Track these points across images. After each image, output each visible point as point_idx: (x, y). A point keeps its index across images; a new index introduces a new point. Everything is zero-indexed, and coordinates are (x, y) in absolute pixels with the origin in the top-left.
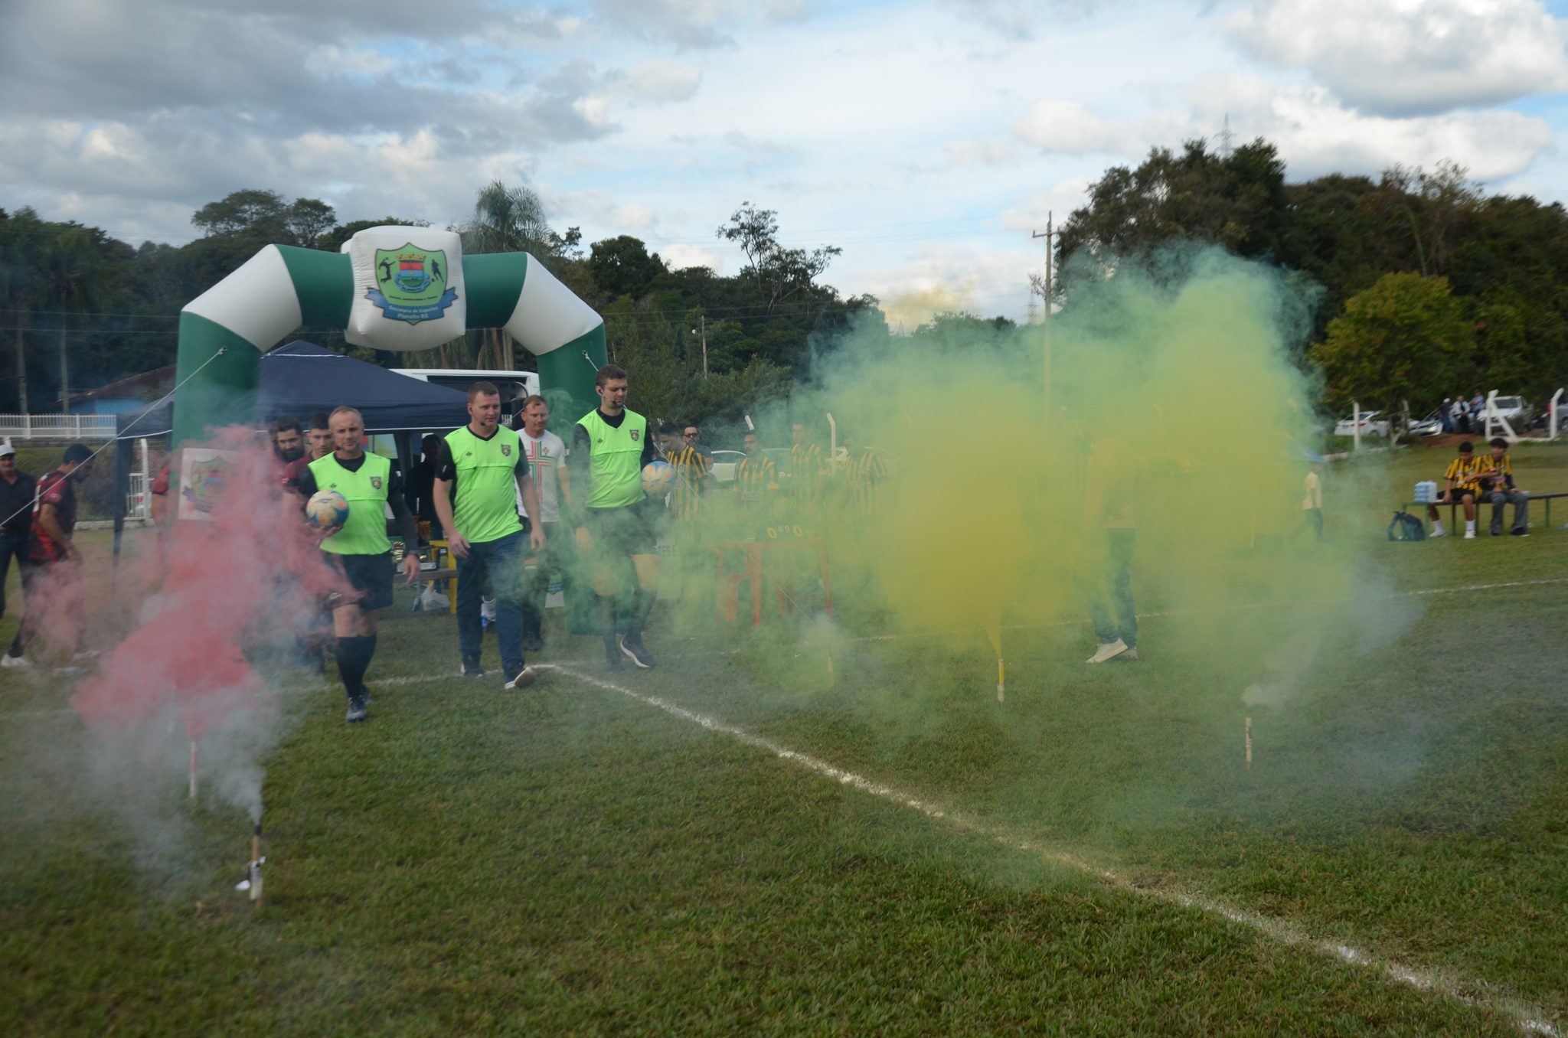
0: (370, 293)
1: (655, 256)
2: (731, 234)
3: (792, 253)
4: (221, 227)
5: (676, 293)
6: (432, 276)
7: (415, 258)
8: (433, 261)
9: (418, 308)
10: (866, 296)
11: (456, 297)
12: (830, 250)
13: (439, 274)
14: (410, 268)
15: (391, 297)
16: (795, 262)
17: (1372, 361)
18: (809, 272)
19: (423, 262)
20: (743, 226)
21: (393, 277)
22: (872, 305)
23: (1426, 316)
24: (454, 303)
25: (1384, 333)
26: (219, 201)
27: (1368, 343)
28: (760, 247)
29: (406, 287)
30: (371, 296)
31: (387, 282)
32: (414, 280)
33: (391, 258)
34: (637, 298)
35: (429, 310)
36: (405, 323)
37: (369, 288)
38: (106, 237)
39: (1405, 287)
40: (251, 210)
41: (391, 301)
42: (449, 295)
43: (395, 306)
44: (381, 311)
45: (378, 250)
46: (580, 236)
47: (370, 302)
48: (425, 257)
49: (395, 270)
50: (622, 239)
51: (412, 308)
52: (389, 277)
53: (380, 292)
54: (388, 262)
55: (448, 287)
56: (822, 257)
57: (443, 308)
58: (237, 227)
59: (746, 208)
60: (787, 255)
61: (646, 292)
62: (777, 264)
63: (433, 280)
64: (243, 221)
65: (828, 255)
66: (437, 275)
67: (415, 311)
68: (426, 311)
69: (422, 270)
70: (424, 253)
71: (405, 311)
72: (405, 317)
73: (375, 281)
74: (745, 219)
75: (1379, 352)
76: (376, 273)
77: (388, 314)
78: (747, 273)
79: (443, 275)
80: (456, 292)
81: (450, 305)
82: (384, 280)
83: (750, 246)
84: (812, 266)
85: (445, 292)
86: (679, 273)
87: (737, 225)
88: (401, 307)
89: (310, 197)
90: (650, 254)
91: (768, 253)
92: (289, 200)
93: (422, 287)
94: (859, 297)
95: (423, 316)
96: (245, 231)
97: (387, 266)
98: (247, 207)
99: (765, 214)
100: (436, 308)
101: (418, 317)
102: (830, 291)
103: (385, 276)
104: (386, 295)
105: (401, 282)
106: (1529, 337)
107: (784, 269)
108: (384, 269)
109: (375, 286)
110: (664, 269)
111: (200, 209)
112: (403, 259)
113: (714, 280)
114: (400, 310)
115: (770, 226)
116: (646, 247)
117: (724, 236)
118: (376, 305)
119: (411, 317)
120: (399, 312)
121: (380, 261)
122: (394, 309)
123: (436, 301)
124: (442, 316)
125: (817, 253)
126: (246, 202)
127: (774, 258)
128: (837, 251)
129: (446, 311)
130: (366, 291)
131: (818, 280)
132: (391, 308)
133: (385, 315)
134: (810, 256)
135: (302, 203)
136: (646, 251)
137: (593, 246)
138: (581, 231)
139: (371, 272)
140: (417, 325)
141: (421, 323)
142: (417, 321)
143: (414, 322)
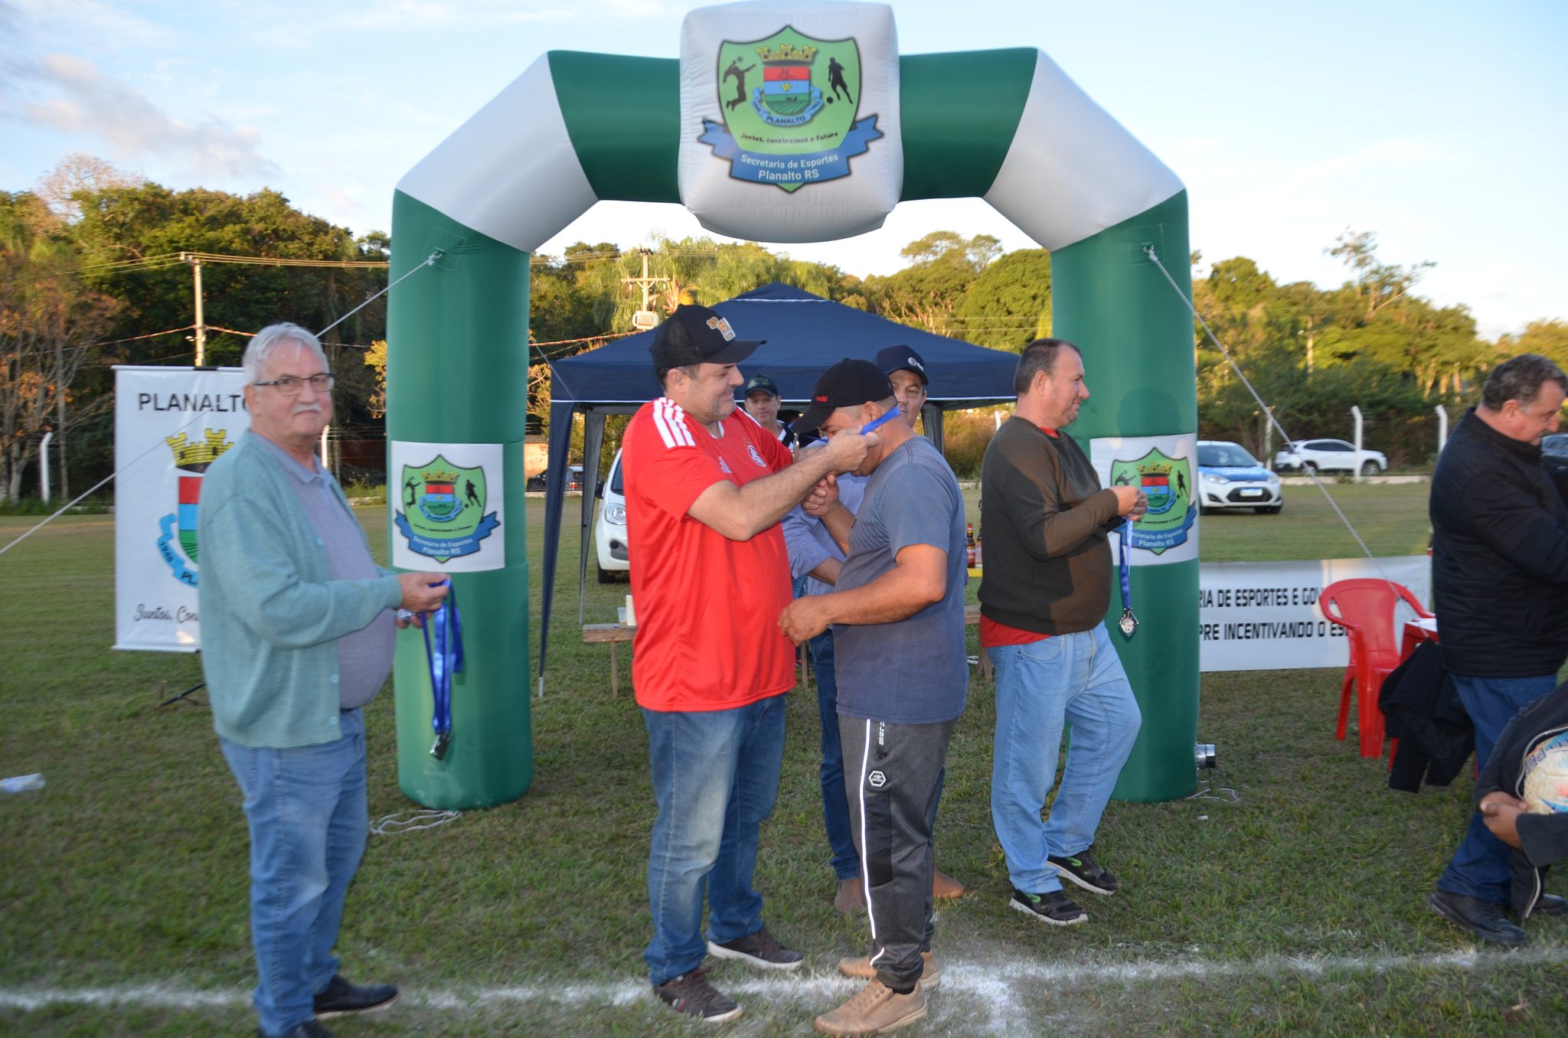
0: (706, 130)
1: (1266, 274)
2: (1334, 253)
3: (1391, 268)
4: (920, 259)
5: (1283, 302)
6: (829, 92)
7: (797, 56)
8: (832, 60)
9: (797, 158)
10: (1460, 305)
11: (881, 135)
12: (1426, 264)
13: (844, 87)
14: (786, 77)
15: (745, 136)
16: (1392, 276)
18: (1406, 284)
19: (812, 63)
20: (1346, 246)
21: (751, 96)
22: (1465, 313)
24: (873, 146)
26: (918, 239)
28: (1361, 263)
29: (775, 116)
30: (709, 137)
31: (740, 107)
32: (792, 100)
33: (751, 58)
34: (1249, 307)
35: (819, 162)
36: (773, 190)
37: (705, 122)
38: (841, 271)
40: (943, 246)
41: (744, 144)
42: (864, 131)
43: (750, 155)
44: (725, 166)
45: (724, 42)
46: (1200, 257)
47: (708, 149)
48: (816, 53)
49: (754, 81)
50: (1238, 259)
51: (786, 159)
52: (742, 97)
53: (725, 126)
54: (742, 66)
55: (861, 115)
56: (1418, 270)
57: (848, 158)
58: (931, 258)
59: (1350, 230)
60: (1387, 269)
61: (1257, 303)
62: (1376, 278)
63: (830, 100)
64: (935, 253)
65: (1426, 268)
66: (839, 88)
67: (792, 165)
68: (813, 163)
69: (809, 78)
70: (814, 46)
71: (772, 165)
72: (773, 177)
73: (716, 105)
74: (1348, 239)
76: (718, 88)
77: (741, 173)
78: (1348, 286)
79: (852, 89)
80: (880, 125)
81: (867, 150)
82: (733, 104)
83: (1353, 262)
84: (1408, 279)
85: (854, 126)
86: (1287, 288)
87: (1339, 245)
88: (763, 157)
89: (984, 233)
90: (1261, 271)
91: (1368, 269)
92: (968, 236)
93: (807, 115)
94: (1452, 306)
95: (808, 175)
96: (936, 261)
97: (740, 75)
98: (938, 242)
99: (1366, 235)
100: (836, 157)
101: (799, 176)
102: (1424, 301)
103: (735, 96)
104: (736, 130)
105: (765, 106)
107: (1383, 284)
108: (733, 80)
109: (718, 118)
110: (1273, 284)
111: (905, 246)
112: (771, 59)
113: (1317, 293)
114: (762, 164)
115: (1370, 245)
116: (1258, 265)
117: (1328, 254)
118: (714, 153)
119: (785, 177)
120: (759, 168)
121: (724, 68)
122: (749, 161)
123: (836, 143)
124: (849, 173)
125: (1414, 267)
126: (941, 240)
127: (1376, 272)
128: (1433, 265)
129: (855, 163)
130: (701, 127)
131: (1413, 291)
132: (745, 159)
133: (732, 176)
134: (1406, 270)
135: (979, 238)
136: (1256, 270)
137: (1213, 265)
138: (1201, 253)
139: (712, 87)
140: (798, 193)
141: (807, 188)
142: (798, 185)
143: (791, 187)
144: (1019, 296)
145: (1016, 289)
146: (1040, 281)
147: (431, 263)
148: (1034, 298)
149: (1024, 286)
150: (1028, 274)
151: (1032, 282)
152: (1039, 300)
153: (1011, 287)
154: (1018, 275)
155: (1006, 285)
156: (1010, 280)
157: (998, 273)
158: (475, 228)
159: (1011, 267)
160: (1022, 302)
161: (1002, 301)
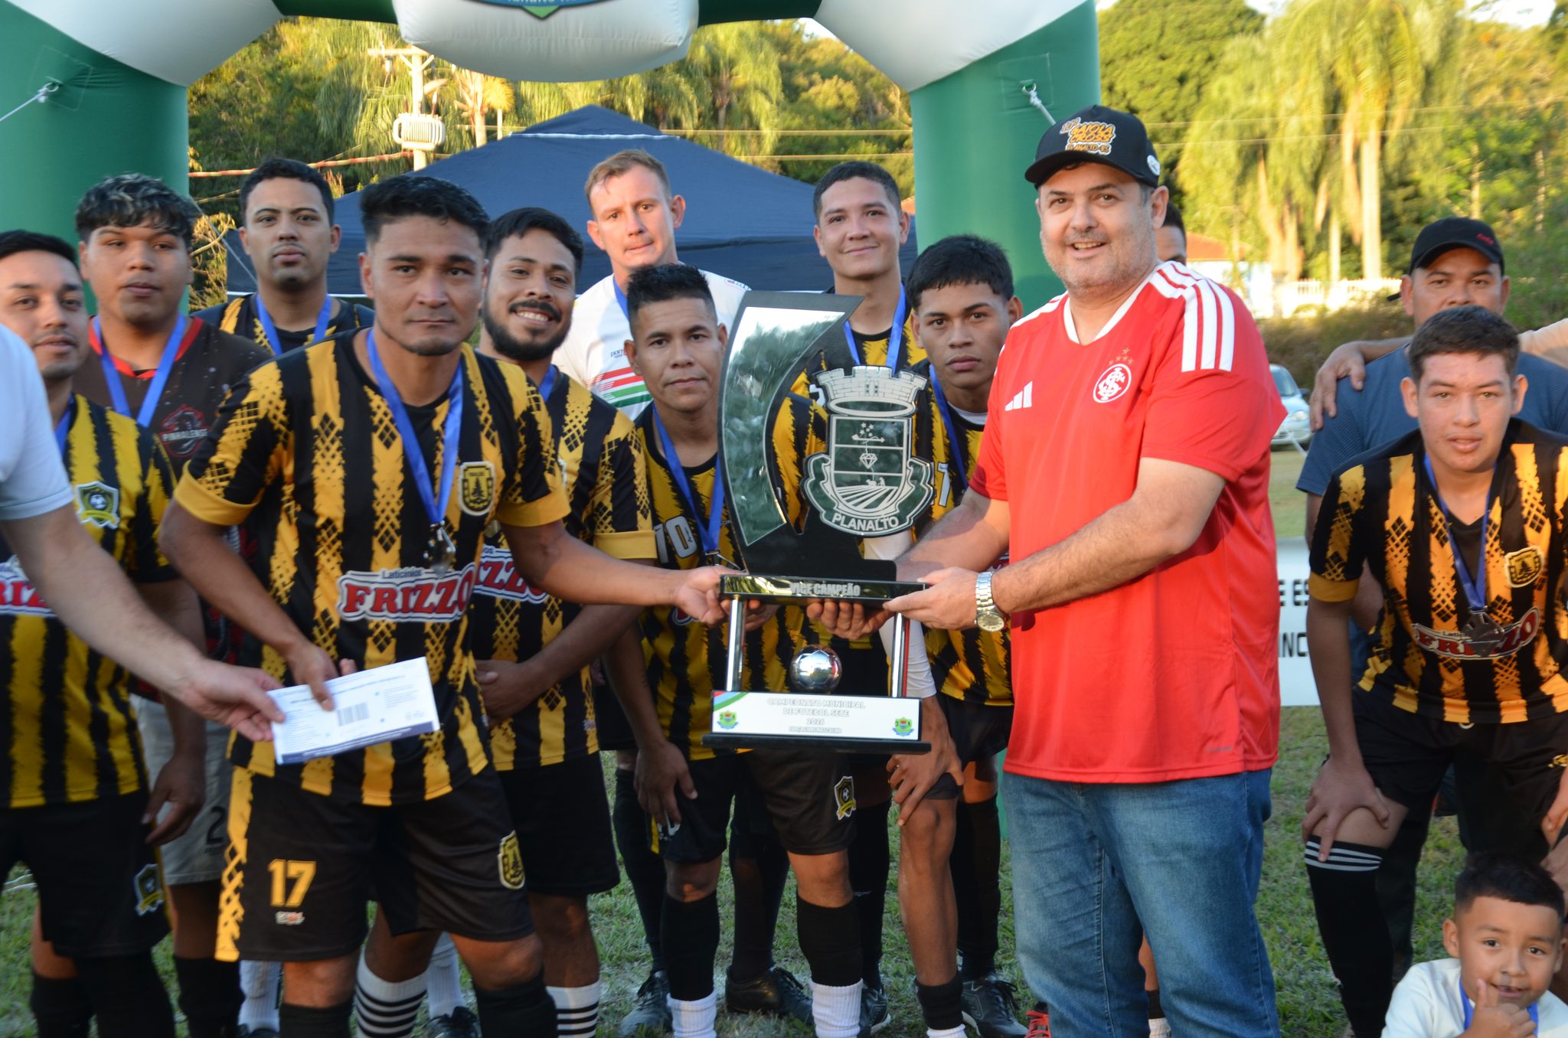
36: (519, 14)
140: (553, 20)
141: (563, 13)
142: (553, 8)
143: (542, 11)
144: (1151, 78)
145: (1146, 64)
146: (1194, 45)
147: (42, 99)
148: (1182, 80)
149: (1163, 58)
150: (1170, 33)
151: (1177, 48)
152: (1190, 86)
153: (1135, 61)
154: (1151, 35)
155: (1128, 57)
156: (1134, 46)
157: (1112, 32)
158: (106, 52)
159: (1138, 19)
160: (1157, 88)
161: (1119, 88)
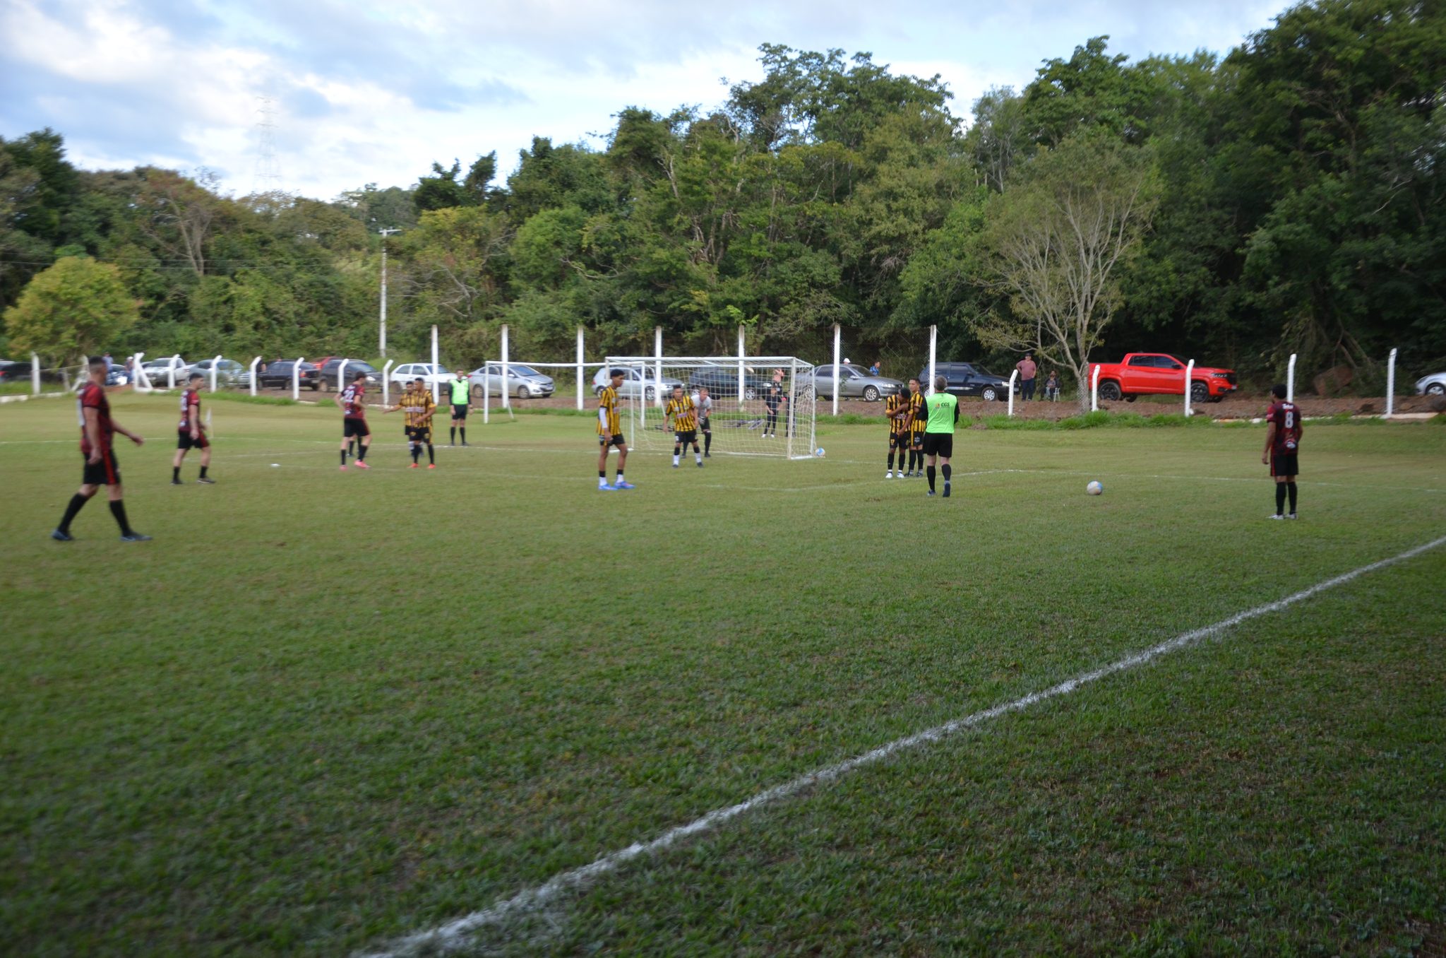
17: (44, 326)
23: (89, 292)
25: (51, 304)
27: (41, 310)
39: (75, 269)
75: (51, 317)
106: (267, 311)
